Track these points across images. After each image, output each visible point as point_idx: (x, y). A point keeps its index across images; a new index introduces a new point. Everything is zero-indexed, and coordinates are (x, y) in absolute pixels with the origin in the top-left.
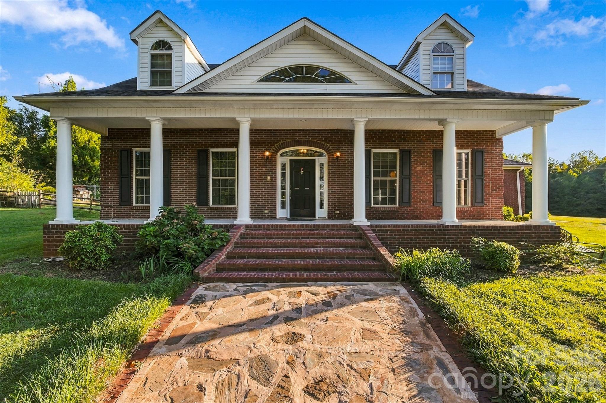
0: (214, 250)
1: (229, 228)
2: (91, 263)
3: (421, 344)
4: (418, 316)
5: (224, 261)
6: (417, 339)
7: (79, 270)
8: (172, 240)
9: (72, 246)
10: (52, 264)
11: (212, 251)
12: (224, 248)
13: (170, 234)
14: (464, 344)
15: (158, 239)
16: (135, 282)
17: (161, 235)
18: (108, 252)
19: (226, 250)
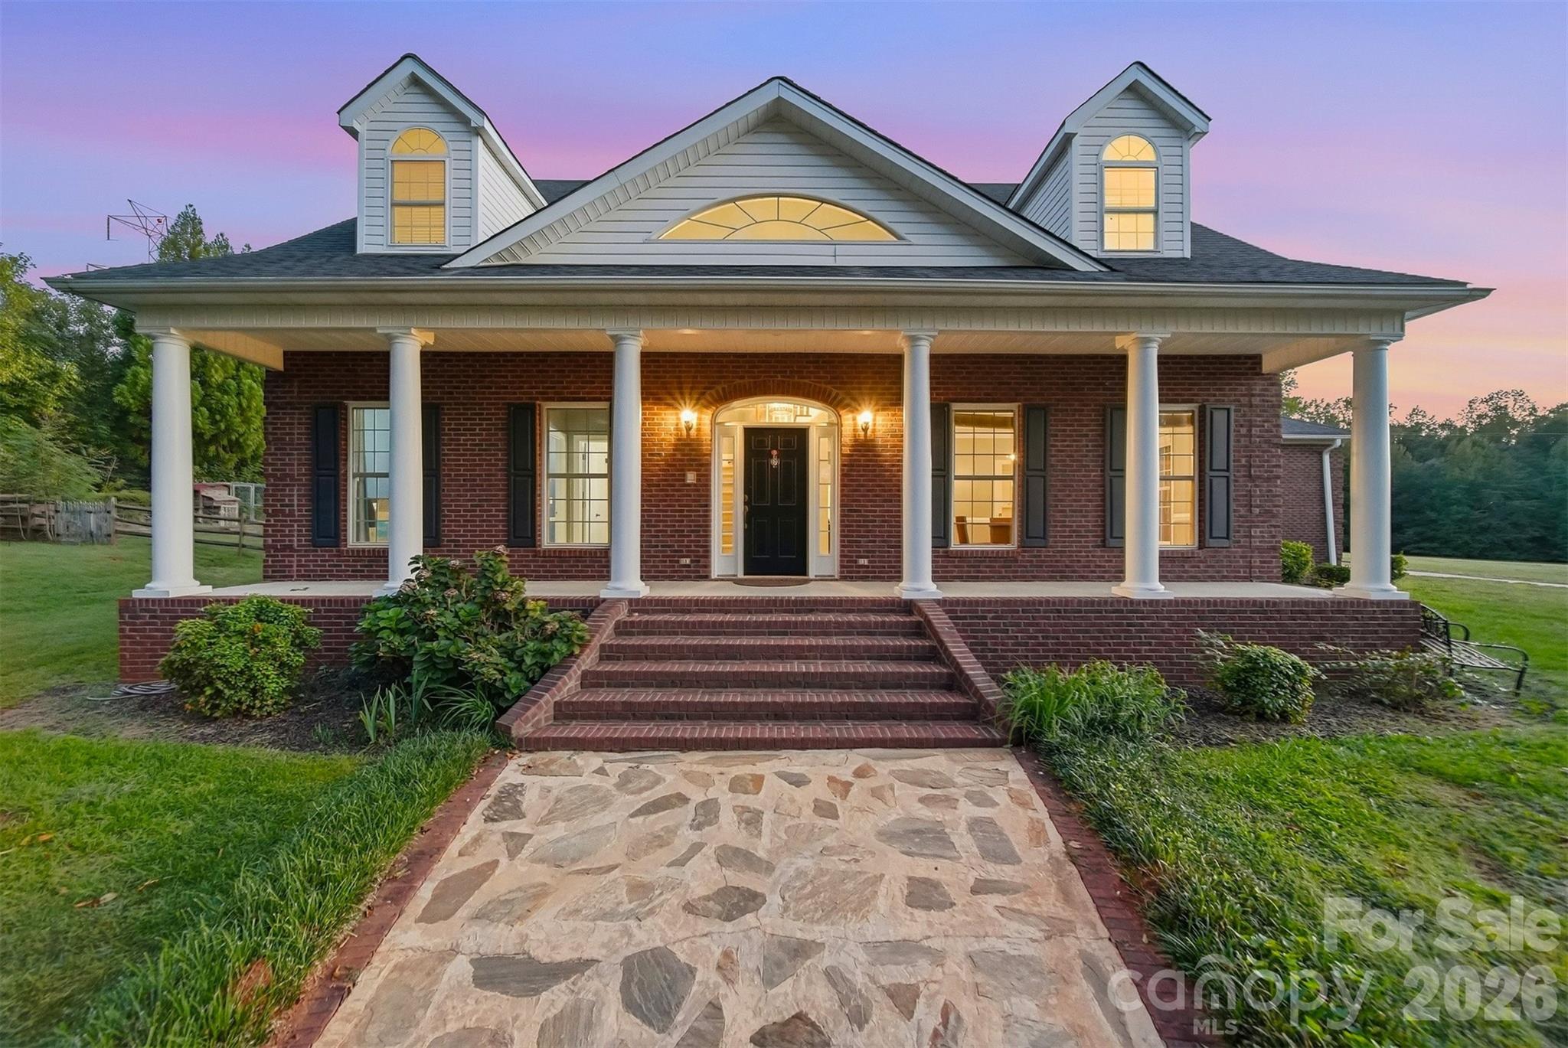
0: (549, 668)
1: (587, 608)
2: (240, 702)
3: (1050, 920)
4: (1047, 842)
5: (574, 695)
6: (1039, 905)
7: (209, 720)
8: (443, 642)
9: (191, 661)
10: (143, 701)
11: (545, 670)
12: (574, 662)
13: (438, 627)
14: (1151, 919)
15: (409, 638)
16: (351, 749)
17: (416, 628)
18: (283, 673)
19: (579, 666)
